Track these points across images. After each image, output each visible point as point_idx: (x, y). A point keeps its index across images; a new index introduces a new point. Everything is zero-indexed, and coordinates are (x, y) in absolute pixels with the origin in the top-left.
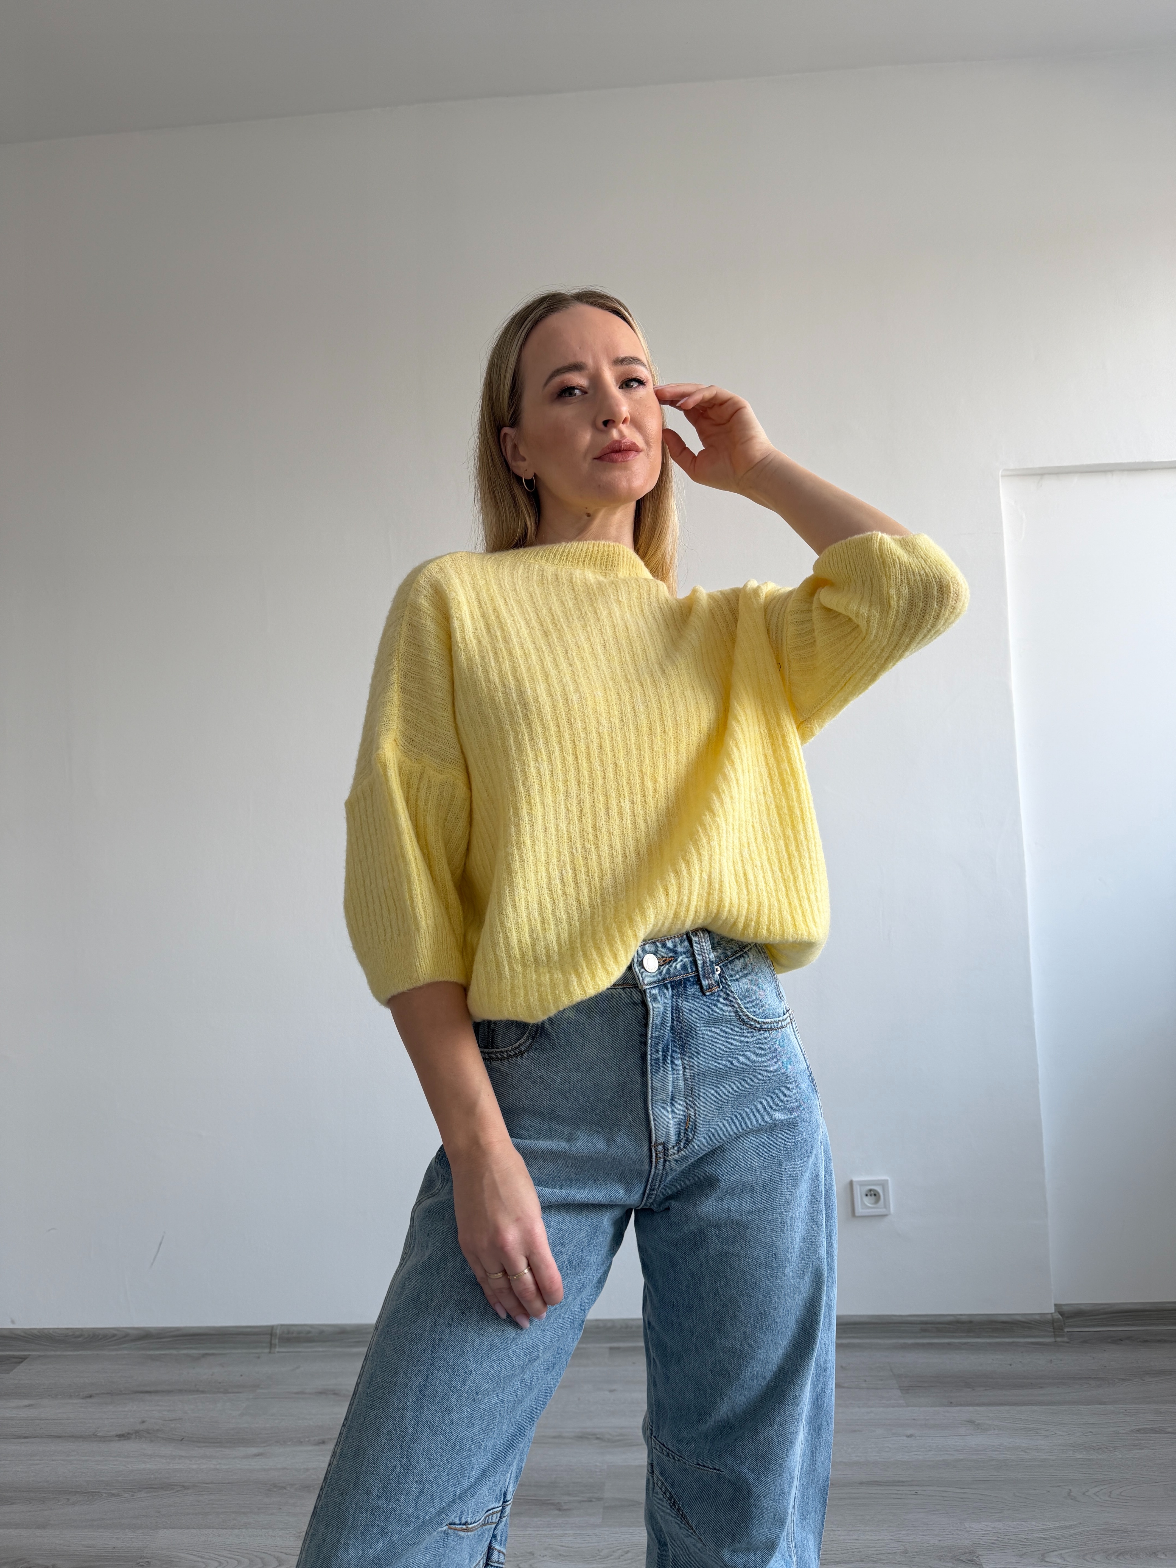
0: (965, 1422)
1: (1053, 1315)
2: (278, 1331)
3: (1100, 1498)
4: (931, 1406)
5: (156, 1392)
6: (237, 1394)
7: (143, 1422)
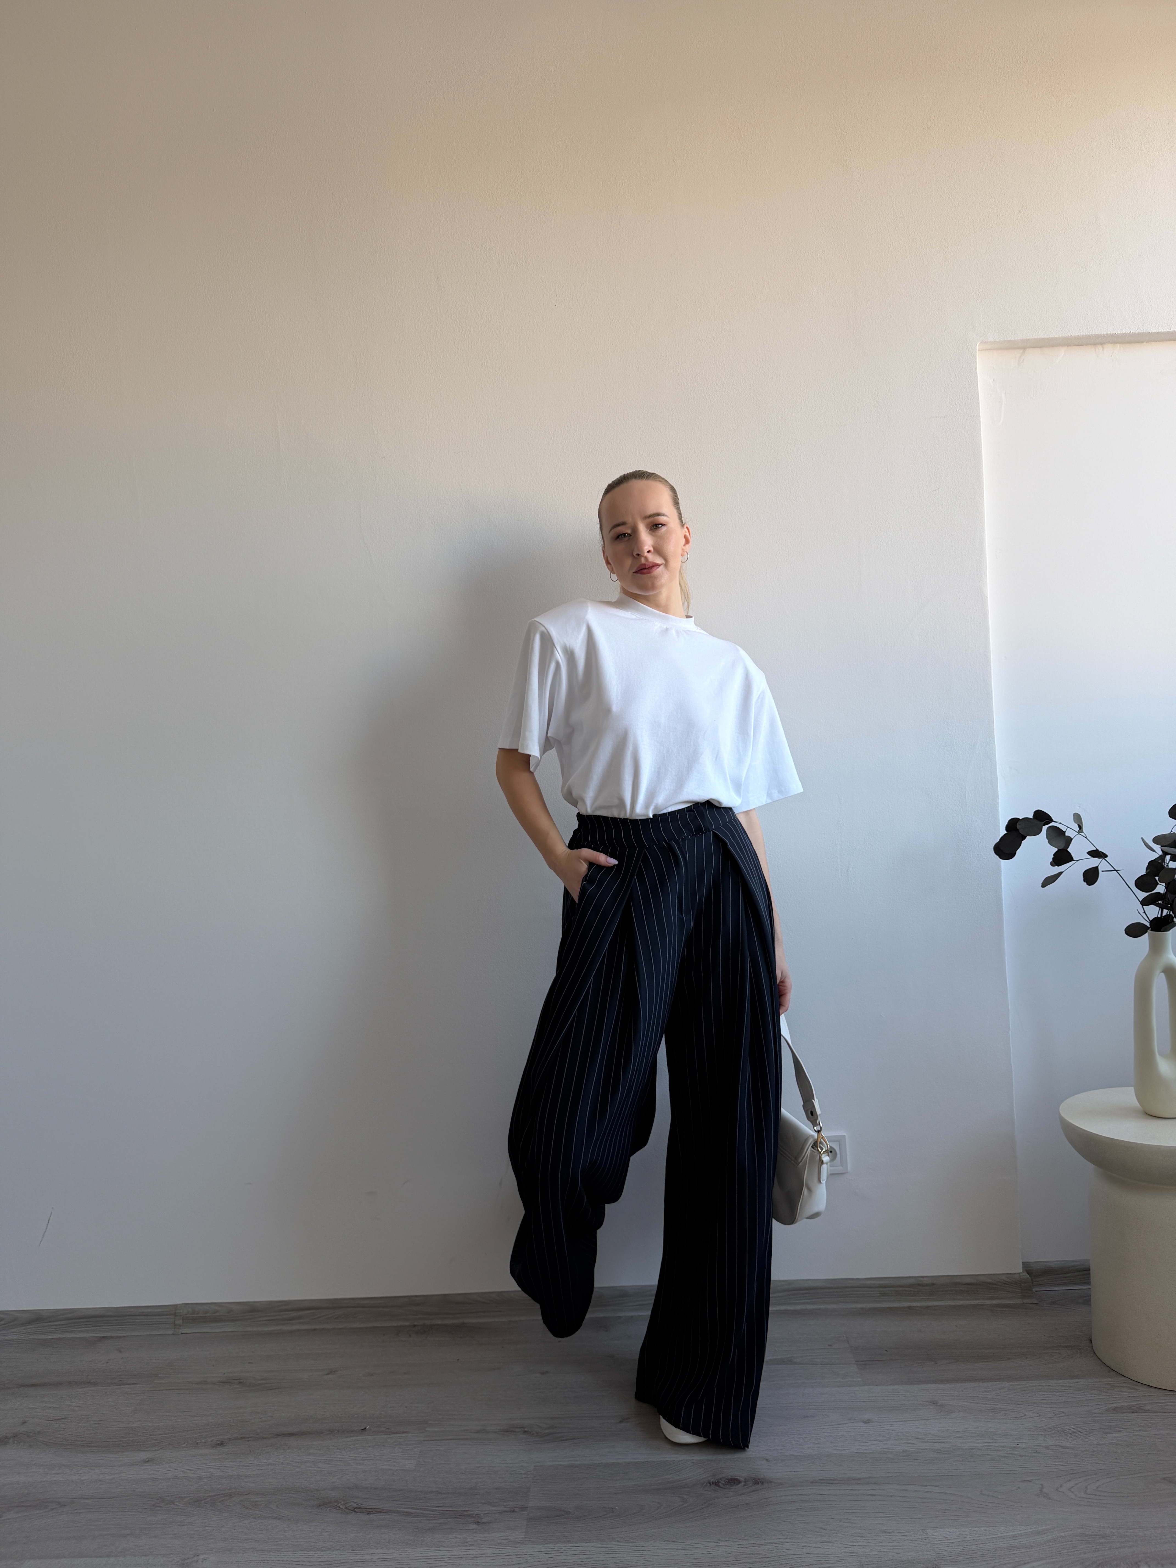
0: (926, 1403)
1: (1021, 1274)
2: (182, 1311)
3: (1076, 1496)
4: (891, 1384)
5: (44, 1385)
6: (133, 1386)
7: (23, 1423)
